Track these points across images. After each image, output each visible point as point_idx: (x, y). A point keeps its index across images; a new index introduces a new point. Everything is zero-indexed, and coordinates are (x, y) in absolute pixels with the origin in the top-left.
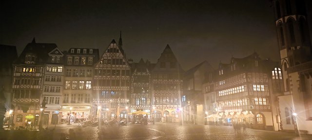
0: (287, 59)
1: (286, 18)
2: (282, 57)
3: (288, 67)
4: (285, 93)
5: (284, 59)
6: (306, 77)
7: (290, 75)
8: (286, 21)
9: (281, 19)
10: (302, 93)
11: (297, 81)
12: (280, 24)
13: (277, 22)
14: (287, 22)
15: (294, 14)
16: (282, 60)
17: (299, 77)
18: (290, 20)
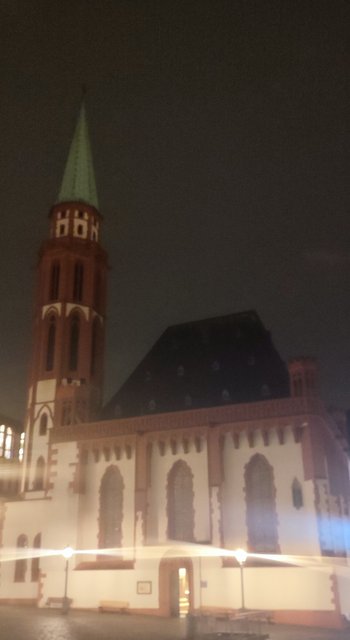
0: (52, 405)
1: (70, 307)
2: (40, 398)
3: (50, 424)
4: (28, 495)
5: (45, 404)
6: (91, 456)
7: (54, 447)
8: (68, 313)
9: (58, 306)
10: (77, 496)
11: (71, 465)
12: (52, 317)
13: (45, 309)
14: (70, 315)
15: (86, 306)
16: (37, 408)
17: (78, 456)
18: (76, 316)
